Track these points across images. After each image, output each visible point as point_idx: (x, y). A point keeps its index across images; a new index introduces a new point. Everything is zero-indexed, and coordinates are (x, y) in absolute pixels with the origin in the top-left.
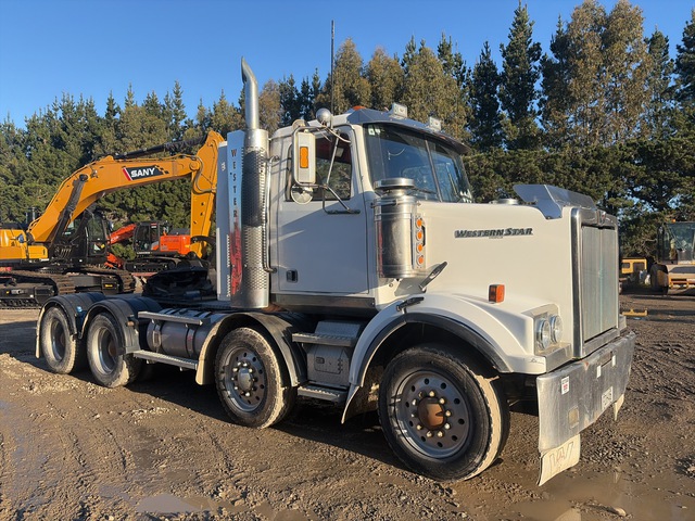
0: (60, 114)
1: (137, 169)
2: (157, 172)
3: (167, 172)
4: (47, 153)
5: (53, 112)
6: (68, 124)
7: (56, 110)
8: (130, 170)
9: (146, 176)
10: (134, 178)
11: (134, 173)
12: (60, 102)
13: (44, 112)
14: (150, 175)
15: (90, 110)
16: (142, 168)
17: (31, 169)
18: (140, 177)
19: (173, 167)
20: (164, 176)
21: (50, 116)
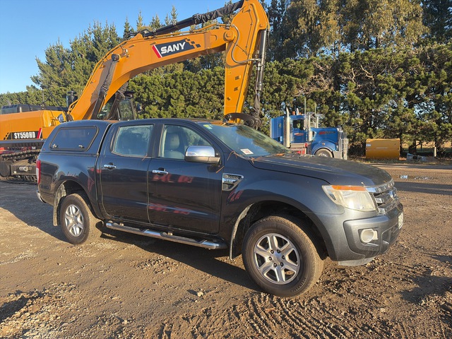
0: (93, 36)
1: (167, 45)
2: (188, 47)
3: (198, 46)
4: (85, 64)
5: (88, 35)
6: (98, 43)
7: (90, 34)
8: (160, 46)
9: (176, 52)
10: (164, 55)
11: (164, 50)
12: (92, 29)
13: (82, 36)
14: (181, 50)
15: (113, 32)
16: (171, 44)
17: (75, 77)
18: (170, 53)
19: (205, 39)
20: (196, 50)
21: (86, 39)
